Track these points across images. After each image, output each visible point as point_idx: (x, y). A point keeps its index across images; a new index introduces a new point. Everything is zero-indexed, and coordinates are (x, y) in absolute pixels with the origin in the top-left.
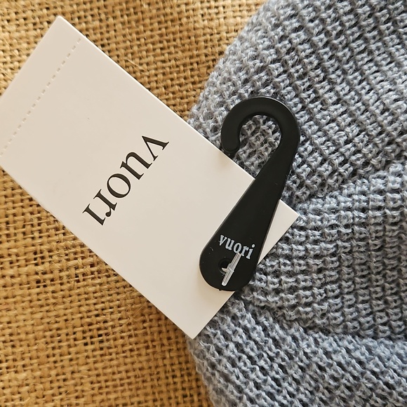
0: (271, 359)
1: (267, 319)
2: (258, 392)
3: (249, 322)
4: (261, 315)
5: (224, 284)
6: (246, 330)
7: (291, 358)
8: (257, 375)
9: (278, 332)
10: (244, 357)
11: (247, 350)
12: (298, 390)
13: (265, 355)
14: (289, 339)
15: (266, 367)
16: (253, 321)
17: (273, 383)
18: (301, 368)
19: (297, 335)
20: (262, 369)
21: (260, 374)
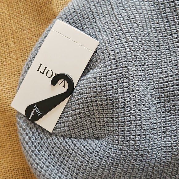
0: (39, 143)
1: (40, 130)
2: (32, 154)
3: (35, 130)
4: (39, 129)
5: (30, 118)
6: (33, 133)
7: (44, 144)
8: (33, 148)
9: (42, 135)
10: (30, 141)
11: (32, 139)
12: (45, 154)
13: (37, 142)
14: (45, 138)
15: (37, 146)
16: (36, 130)
17: (38, 151)
18: (47, 147)
19: (47, 137)
20: (35, 146)
21: (34, 148)
